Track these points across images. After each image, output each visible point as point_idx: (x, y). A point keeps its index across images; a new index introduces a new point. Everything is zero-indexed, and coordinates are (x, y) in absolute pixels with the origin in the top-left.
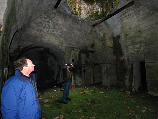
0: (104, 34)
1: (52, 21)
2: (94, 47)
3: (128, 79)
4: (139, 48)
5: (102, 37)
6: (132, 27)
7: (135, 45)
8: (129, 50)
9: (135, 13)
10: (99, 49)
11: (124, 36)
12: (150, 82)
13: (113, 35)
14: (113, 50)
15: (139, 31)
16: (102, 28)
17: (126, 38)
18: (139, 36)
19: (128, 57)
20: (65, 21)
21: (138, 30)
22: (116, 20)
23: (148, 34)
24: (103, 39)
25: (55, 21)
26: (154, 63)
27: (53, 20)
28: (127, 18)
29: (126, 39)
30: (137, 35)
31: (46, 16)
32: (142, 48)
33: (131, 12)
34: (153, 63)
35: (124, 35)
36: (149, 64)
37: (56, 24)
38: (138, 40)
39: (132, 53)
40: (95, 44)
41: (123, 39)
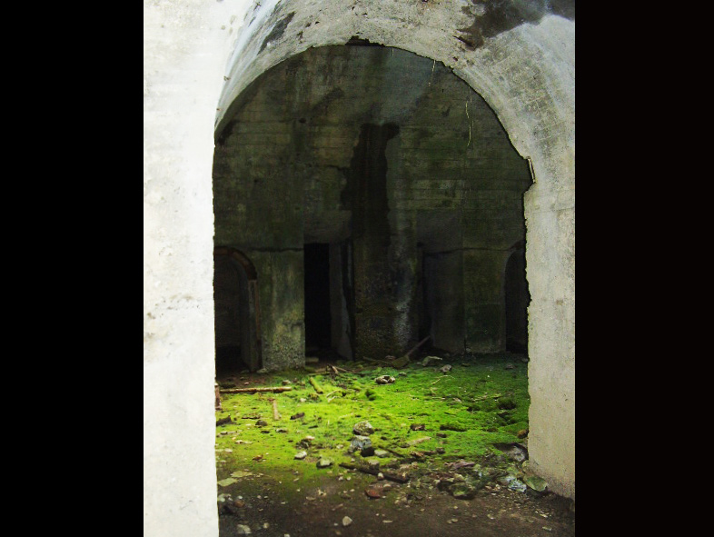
0: (336, 94)
3: (405, 317)
4: (450, 192)
5: (313, 102)
7: (441, 178)
8: (416, 195)
11: (412, 136)
12: (474, 312)
13: (371, 116)
17: (416, 143)
18: (461, 152)
21: (463, 130)
23: (484, 154)
24: (309, 117)
26: (487, 249)
29: (416, 149)
30: (454, 146)
34: (483, 252)
35: (414, 130)
39: (422, 211)
41: (407, 144)
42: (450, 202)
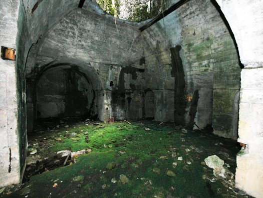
0: (158, 42)
1: (77, 27)
2: (144, 63)
3: (188, 113)
4: (207, 65)
5: (155, 47)
6: (197, 33)
7: (202, 60)
8: (194, 69)
9: (200, 10)
10: (151, 66)
11: (186, 47)
12: (217, 117)
13: (171, 45)
14: (171, 68)
15: (208, 39)
16: (154, 34)
17: (189, 49)
18: (208, 47)
19: (192, 79)
20: (96, 25)
21: (206, 37)
22: (174, 21)
23: (221, 44)
24: (157, 51)
25: (81, 27)
26: (226, 89)
27: (78, 24)
28: (190, 18)
29: (189, 51)
30: (204, 46)
31: (67, 20)
32: (211, 66)
33: (194, 7)
34: (223, 90)
35: (186, 45)
36: (218, 91)
37: (83, 31)
38: (207, 53)
39: (196, 74)
40: (146, 59)
41: (186, 51)
42: (208, 69)
